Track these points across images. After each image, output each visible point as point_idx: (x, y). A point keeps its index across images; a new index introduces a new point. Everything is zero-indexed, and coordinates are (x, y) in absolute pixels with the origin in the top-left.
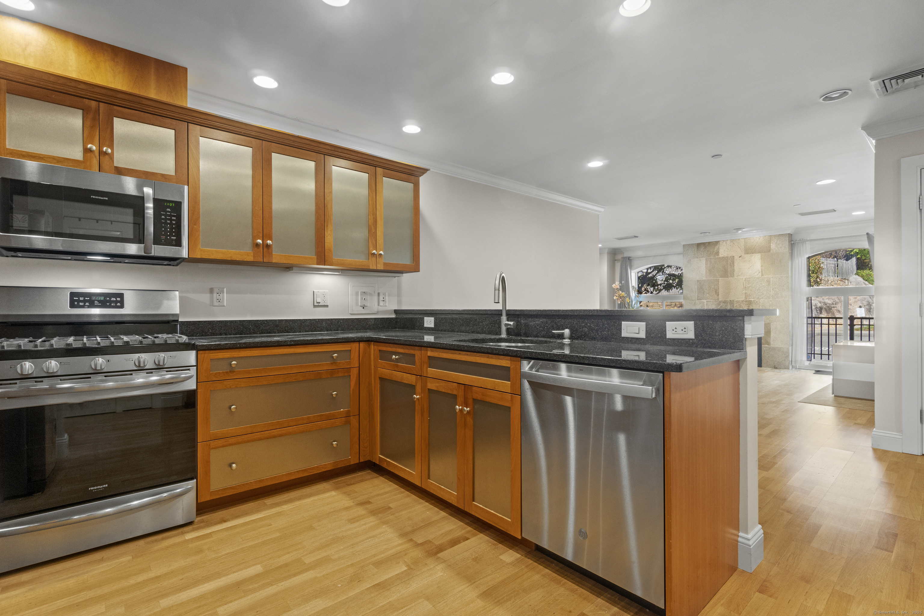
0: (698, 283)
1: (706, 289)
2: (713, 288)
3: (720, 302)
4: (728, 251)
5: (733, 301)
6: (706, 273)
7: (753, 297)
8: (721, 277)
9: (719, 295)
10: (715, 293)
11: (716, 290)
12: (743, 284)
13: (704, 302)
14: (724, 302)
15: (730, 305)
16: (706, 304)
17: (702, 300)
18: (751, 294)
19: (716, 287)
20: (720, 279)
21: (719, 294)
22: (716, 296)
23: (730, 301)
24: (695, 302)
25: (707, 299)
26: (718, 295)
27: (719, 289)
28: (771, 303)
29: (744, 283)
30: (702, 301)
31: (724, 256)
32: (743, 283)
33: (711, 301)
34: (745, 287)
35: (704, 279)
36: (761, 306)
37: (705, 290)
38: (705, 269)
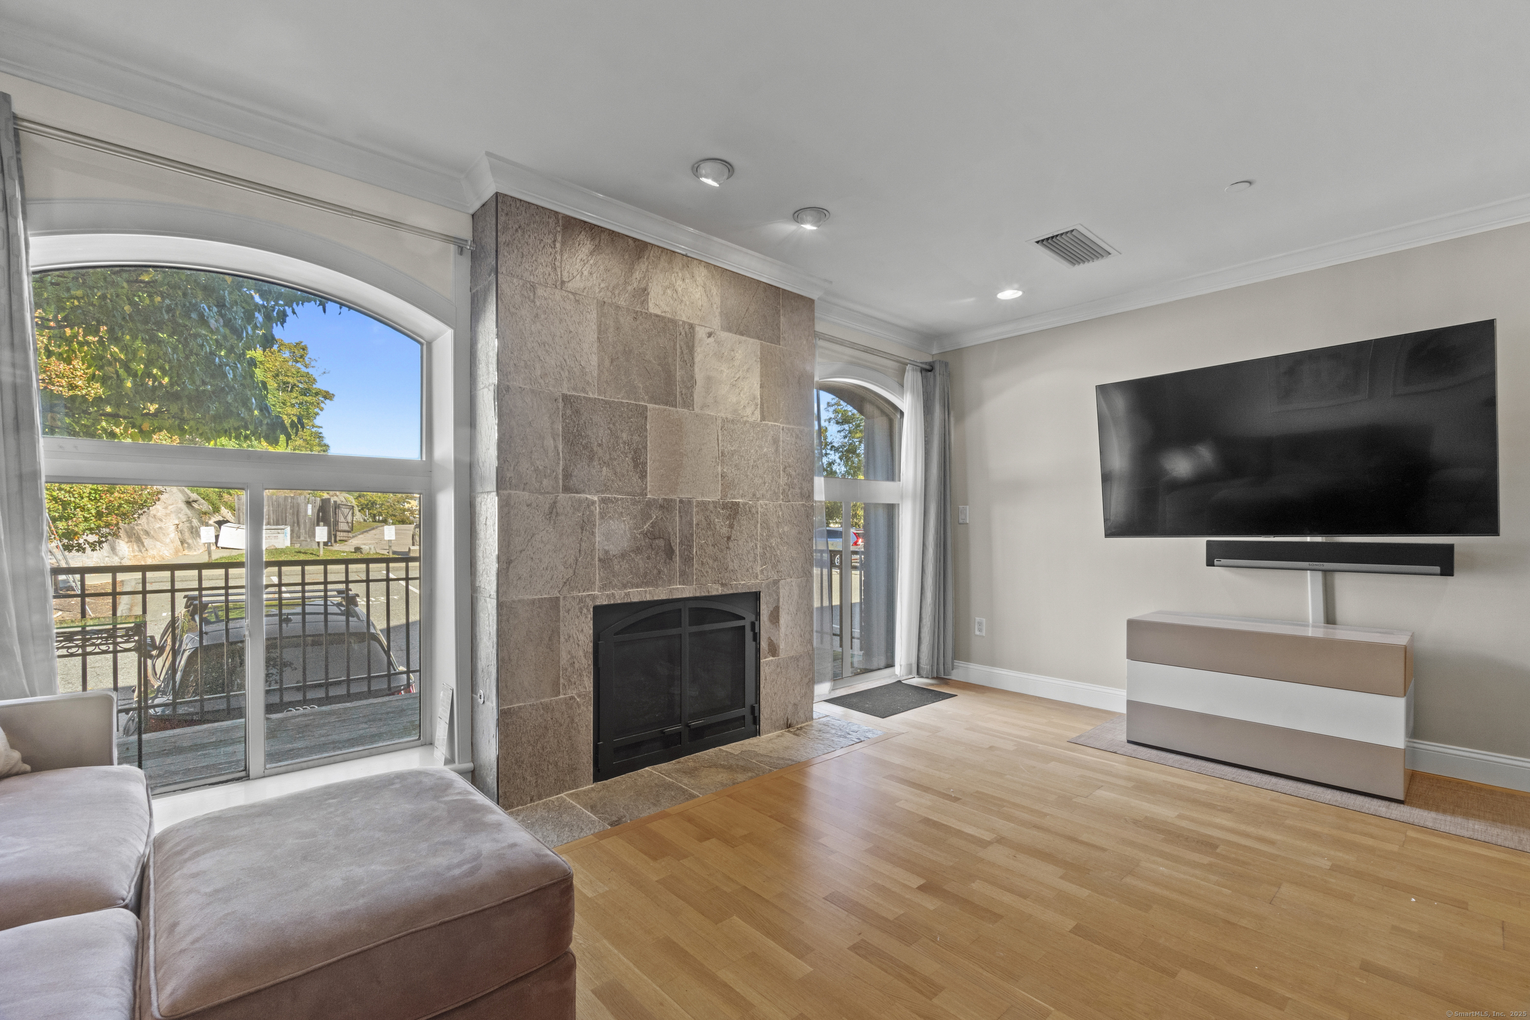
0: (569, 412)
1: (599, 445)
2: (624, 443)
3: (650, 504)
4: (675, 296)
5: (690, 502)
6: (601, 372)
7: (741, 492)
8: (654, 400)
9: (645, 476)
10: (632, 465)
11: (635, 453)
12: (718, 440)
13: (593, 503)
14: (662, 507)
15: (681, 517)
16: (600, 513)
17: (584, 492)
18: (736, 481)
19: (636, 438)
20: (650, 406)
21: (646, 472)
22: (635, 478)
23: (681, 501)
24: (555, 503)
25: (603, 492)
26: (643, 476)
27: (645, 448)
28: (780, 513)
29: (720, 439)
30: (583, 496)
31: (663, 314)
32: (718, 436)
33: (617, 500)
34: (723, 454)
35: (591, 396)
36: (759, 525)
37: (595, 449)
38: (595, 349)
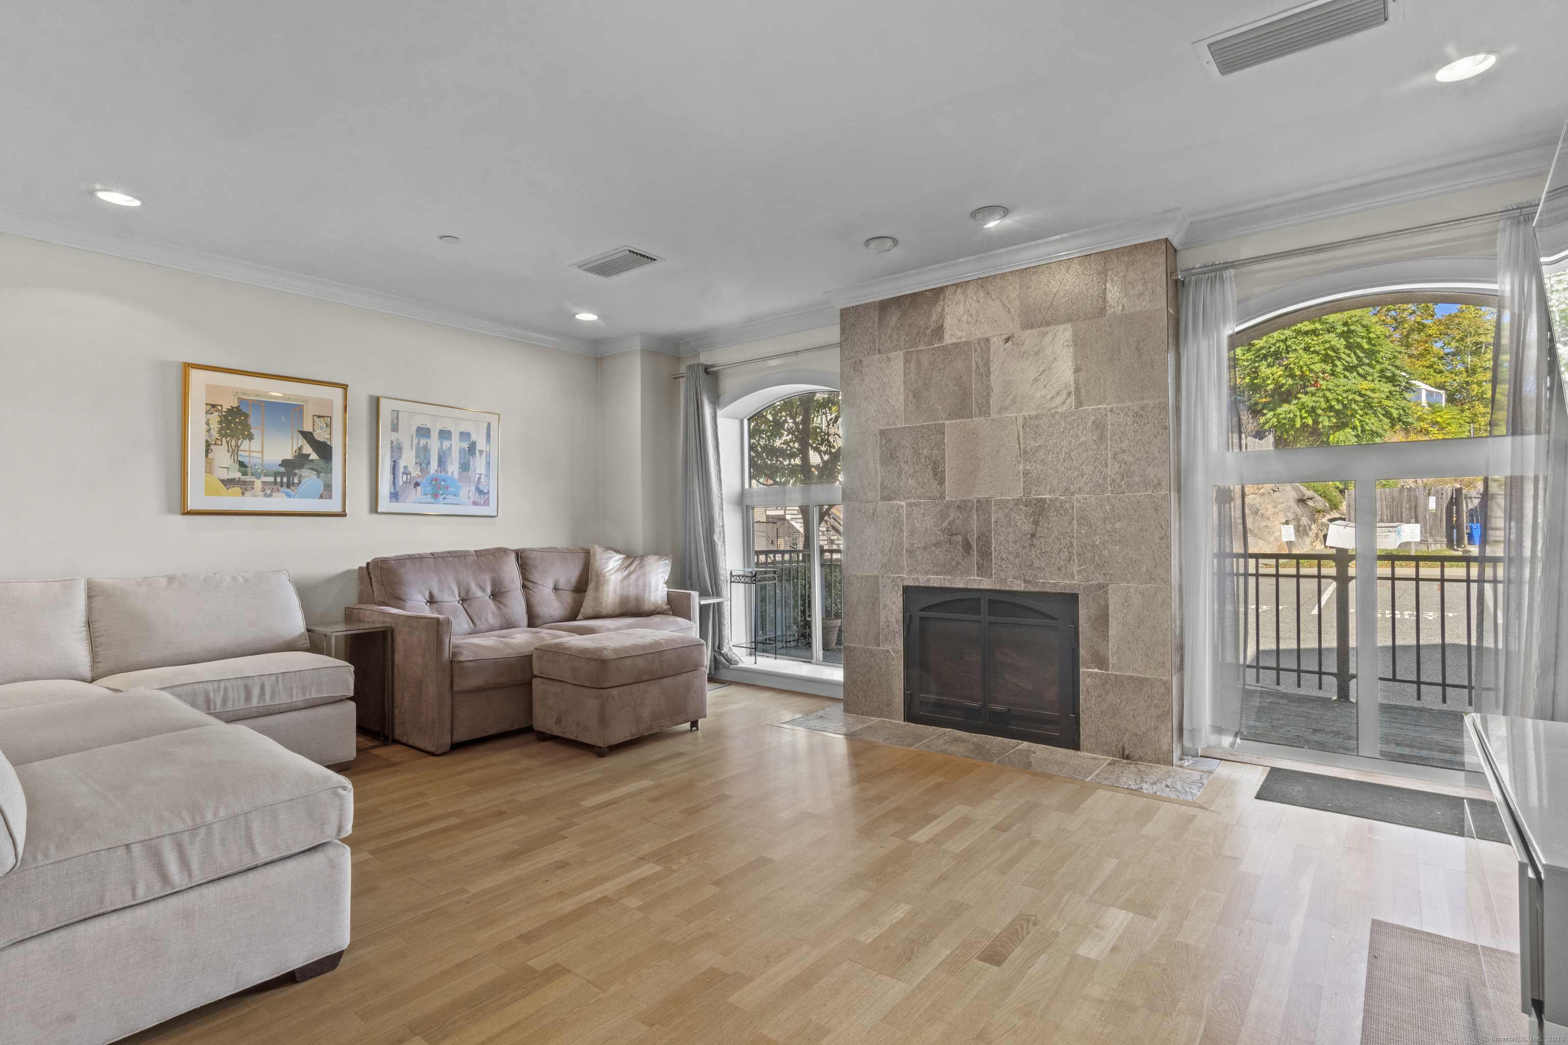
0: (884, 442)
1: (906, 462)
2: (925, 457)
3: (949, 505)
4: (970, 319)
5: (988, 501)
6: (906, 406)
7: (1049, 487)
8: (951, 416)
9: (944, 482)
10: (932, 474)
11: (934, 464)
12: (1019, 439)
13: (902, 507)
14: (959, 507)
15: (978, 515)
16: (907, 514)
17: (895, 499)
18: (1042, 476)
19: (935, 452)
20: (947, 422)
21: (944, 478)
22: (935, 485)
23: (979, 501)
24: (876, 508)
25: (908, 498)
26: (942, 482)
27: (944, 459)
28: (1107, 508)
29: (1021, 437)
30: (895, 502)
31: (959, 341)
32: (1019, 435)
33: (920, 504)
34: (1025, 452)
35: (900, 426)
36: (1075, 521)
37: (902, 466)
38: (902, 390)
